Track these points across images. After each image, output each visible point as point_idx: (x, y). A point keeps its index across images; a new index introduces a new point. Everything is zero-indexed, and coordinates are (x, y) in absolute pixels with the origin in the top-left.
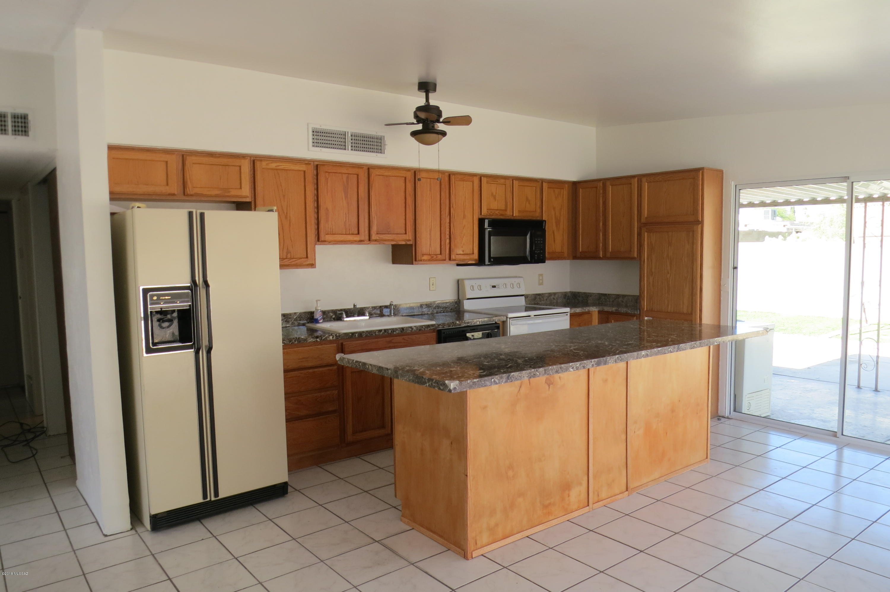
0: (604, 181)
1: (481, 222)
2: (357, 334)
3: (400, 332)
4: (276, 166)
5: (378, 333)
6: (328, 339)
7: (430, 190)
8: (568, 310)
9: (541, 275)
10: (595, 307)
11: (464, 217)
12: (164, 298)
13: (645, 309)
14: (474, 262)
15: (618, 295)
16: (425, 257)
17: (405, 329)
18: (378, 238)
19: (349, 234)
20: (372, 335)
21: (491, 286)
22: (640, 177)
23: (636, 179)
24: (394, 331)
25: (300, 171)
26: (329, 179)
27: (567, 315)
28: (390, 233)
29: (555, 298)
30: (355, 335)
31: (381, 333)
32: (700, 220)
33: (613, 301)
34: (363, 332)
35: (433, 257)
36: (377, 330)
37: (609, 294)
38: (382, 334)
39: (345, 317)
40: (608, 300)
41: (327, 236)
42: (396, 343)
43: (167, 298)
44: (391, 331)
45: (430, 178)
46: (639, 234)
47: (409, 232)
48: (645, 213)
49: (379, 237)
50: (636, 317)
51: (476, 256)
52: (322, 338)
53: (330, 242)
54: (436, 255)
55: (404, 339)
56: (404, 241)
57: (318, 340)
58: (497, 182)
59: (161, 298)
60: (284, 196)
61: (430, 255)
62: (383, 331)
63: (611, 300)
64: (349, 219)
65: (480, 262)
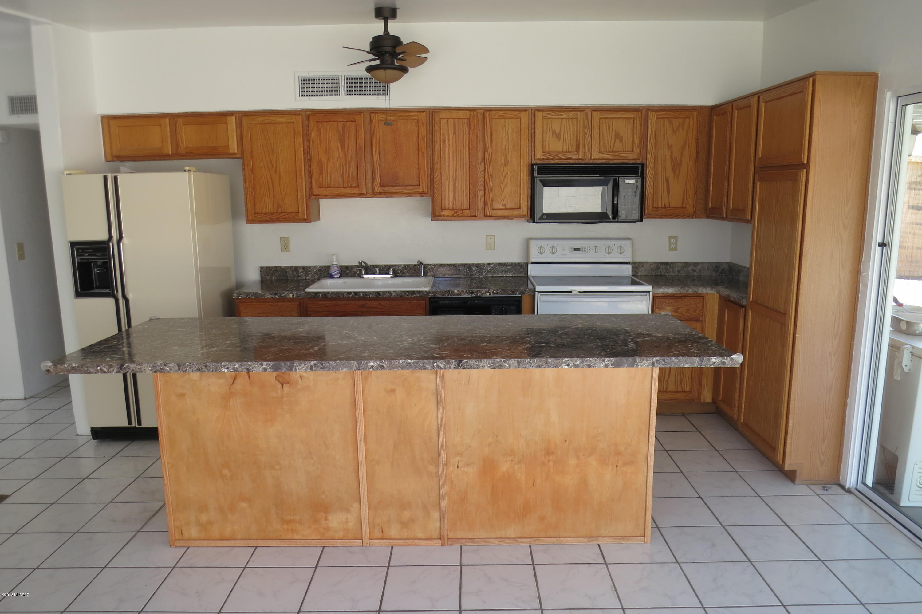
1: (533, 168)
2: (321, 295)
3: (375, 297)
4: (262, 121)
5: (346, 295)
6: (288, 297)
7: (455, 133)
8: (649, 288)
9: (673, 237)
10: (709, 288)
11: (506, 163)
13: (751, 299)
14: (522, 219)
16: (446, 213)
17: (381, 293)
18: (382, 191)
19: (348, 187)
20: (340, 296)
21: (571, 248)
22: (760, 95)
23: (756, 98)
24: (367, 295)
25: (289, 123)
26: (322, 129)
27: (646, 295)
28: (398, 185)
30: (319, 296)
31: (351, 296)
32: (805, 162)
34: (328, 293)
35: (457, 212)
36: (345, 292)
38: (352, 296)
39: (364, 274)
41: (320, 189)
42: (370, 307)
43: (90, 251)
44: (363, 295)
45: (454, 119)
46: (754, 184)
47: (422, 183)
48: (760, 151)
49: (383, 190)
50: (742, 310)
51: (524, 211)
52: (281, 295)
53: (326, 196)
54: (462, 210)
55: (380, 304)
56: (419, 194)
57: (277, 297)
58: (562, 115)
59: (85, 251)
60: (273, 150)
61: (453, 209)
62: (353, 293)
64: (346, 171)
65: (532, 218)
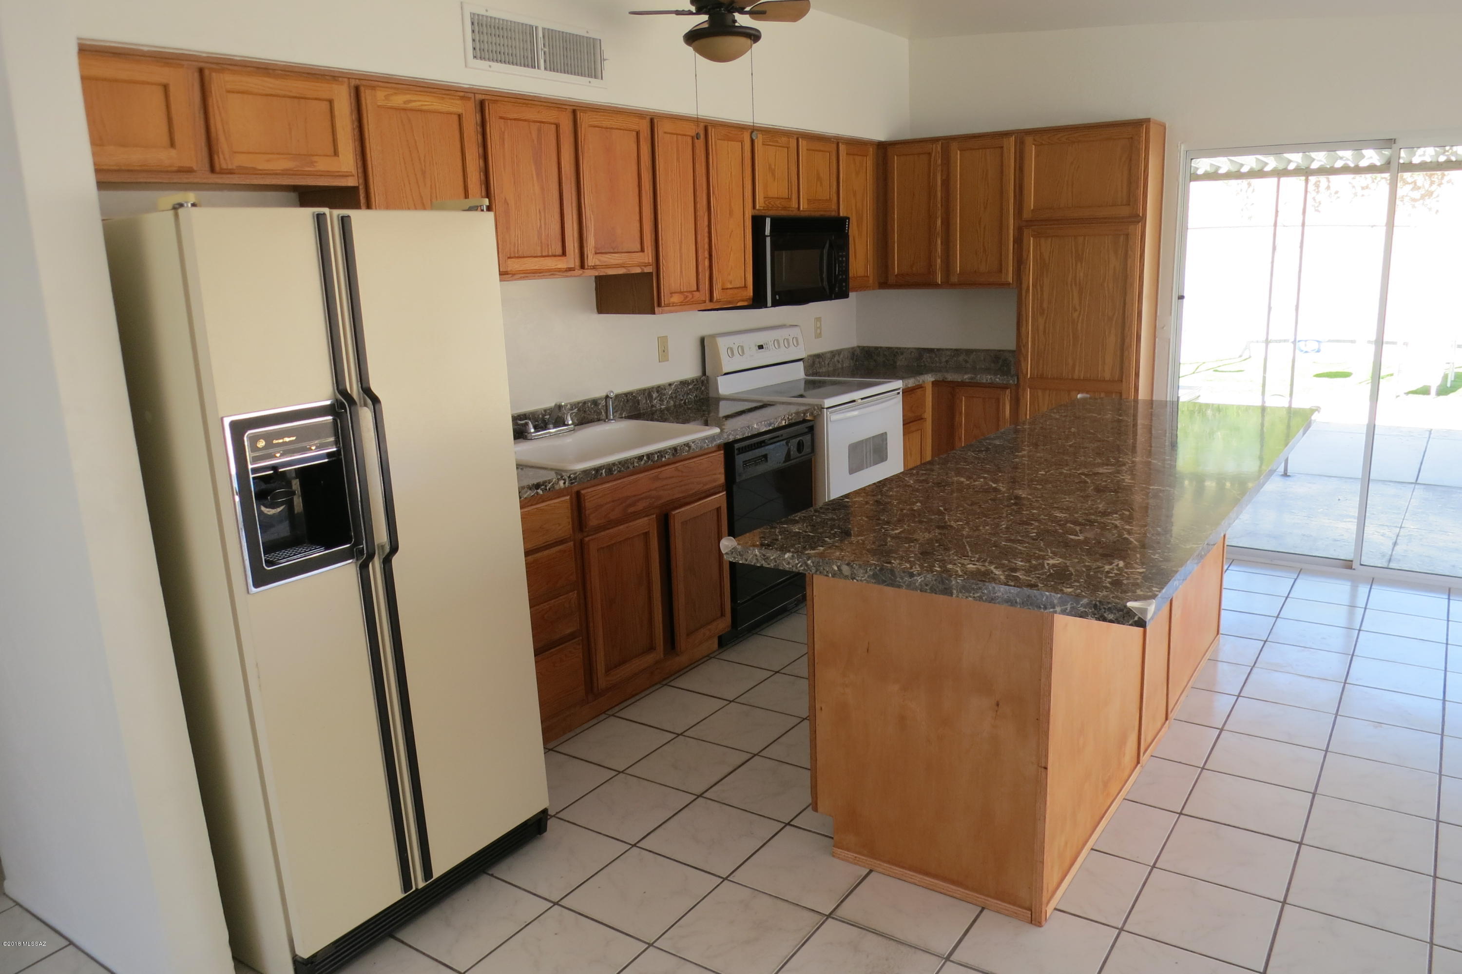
0: (946, 142)
1: (757, 222)
2: (604, 470)
3: (672, 457)
4: (405, 103)
5: (638, 463)
6: (557, 487)
7: (678, 159)
8: (898, 384)
9: (818, 319)
10: (930, 375)
11: (731, 213)
12: (281, 441)
13: (1029, 377)
14: (745, 304)
15: (956, 350)
16: (676, 299)
17: (679, 448)
18: (598, 263)
19: (548, 256)
20: (629, 468)
21: (756, 346)
22: (1021, 136)
23: (1013, 139)
24: (662, 456)
25: (451, 113)
26: (506, 134)
27: (899, 393)
28: (616, 251)
29: (840, 360)
30: (602, 473)
31: (642, 463)
32: (1141, 215)
33: (947, 362)
34: (614, 464)
35: (687, 297)
36: (636, 458)
37: (938, 350)
38: (644, 464)
39: (532, 430)
40: (937, 359)
41: (510, 261)
42: (666, 478)
43: (287, 439)
44: (658, 457)
45: (677, 134)
46: (1019, 241)
47: (647, 247)
48: (1031, 201)
49: (599, 260)
50: (1009, 390)
51: (750, 292)
52: (546, 486)
53: (513, 275)
54: (691, 292)
55: (677, 469)
56: (638, 266)
57: (540, 491)
58: (777, 142)
59: (275, 442)
60: (424, 173)
61: (681, 292)
62: (645, 458)
63: (944, 360)
64: (545, 224)
65: (758, 301)
